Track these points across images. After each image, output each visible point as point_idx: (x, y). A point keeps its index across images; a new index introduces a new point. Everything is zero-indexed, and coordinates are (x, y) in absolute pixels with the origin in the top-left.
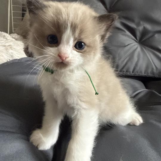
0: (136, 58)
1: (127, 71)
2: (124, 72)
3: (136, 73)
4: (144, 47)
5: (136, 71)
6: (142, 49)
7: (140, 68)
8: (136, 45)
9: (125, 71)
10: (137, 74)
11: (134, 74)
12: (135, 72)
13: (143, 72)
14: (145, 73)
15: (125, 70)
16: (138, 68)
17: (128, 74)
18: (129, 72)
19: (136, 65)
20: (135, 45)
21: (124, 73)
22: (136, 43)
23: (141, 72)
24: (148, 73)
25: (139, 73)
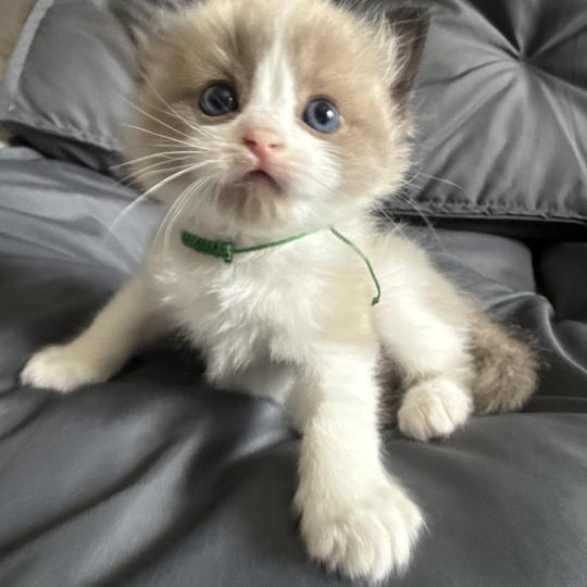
0: (498, 135)
1: (451, 199)
2: (436, 200)
3: (495, 207)
4: (552, 86)
5: (494, 195)
6: (535, 92)
7: (514, 183)
8: (509, 70)
9: (443, 197)
10: (500, 212)
11: (484, 208)
12: (492, 203)
13: (532, 201)
14: (539, 205)
15: (441, 192)
16: (505, 183)
17: (458, 210)
18: (460, 202)
19: (499, 167)
20: (500, 73)
21: (440, 205)
22: (512, 64)
23: (521, 201)
24: (554, 206)
25: (508, 206)
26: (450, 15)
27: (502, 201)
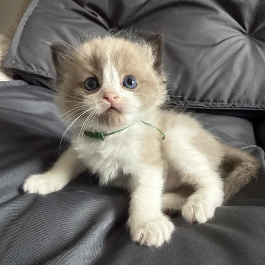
0: (237, 70)
1: (215, 101)
2: (208, 101)
3: (236, 104)
4: (261, 46)
5: (236, 98)
6: (254, 50)
7: (245, 93)
8: (242, 40)
9: (212, 100)
10: (238, 107)
11: (231, 105)
12: (234, 102)
13: (253, 101)
14: (256, 103)
15: (211, 97)
16: (241, 93)
17: (218, 106)
18: (219, 102)
19: (238, 85)
20: (237, 41)
21: (210, 104)
22: (243, 37)
23: (248, 101)
25: (242, 103)
26: (214, 15)
27: (239, 101)
